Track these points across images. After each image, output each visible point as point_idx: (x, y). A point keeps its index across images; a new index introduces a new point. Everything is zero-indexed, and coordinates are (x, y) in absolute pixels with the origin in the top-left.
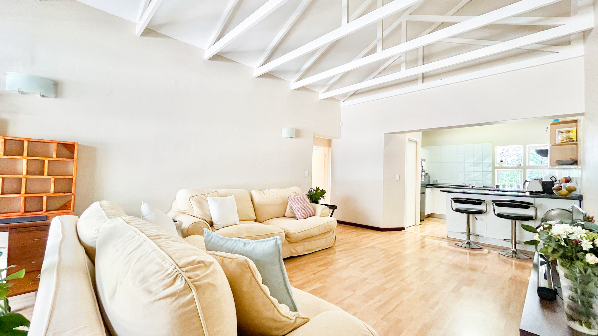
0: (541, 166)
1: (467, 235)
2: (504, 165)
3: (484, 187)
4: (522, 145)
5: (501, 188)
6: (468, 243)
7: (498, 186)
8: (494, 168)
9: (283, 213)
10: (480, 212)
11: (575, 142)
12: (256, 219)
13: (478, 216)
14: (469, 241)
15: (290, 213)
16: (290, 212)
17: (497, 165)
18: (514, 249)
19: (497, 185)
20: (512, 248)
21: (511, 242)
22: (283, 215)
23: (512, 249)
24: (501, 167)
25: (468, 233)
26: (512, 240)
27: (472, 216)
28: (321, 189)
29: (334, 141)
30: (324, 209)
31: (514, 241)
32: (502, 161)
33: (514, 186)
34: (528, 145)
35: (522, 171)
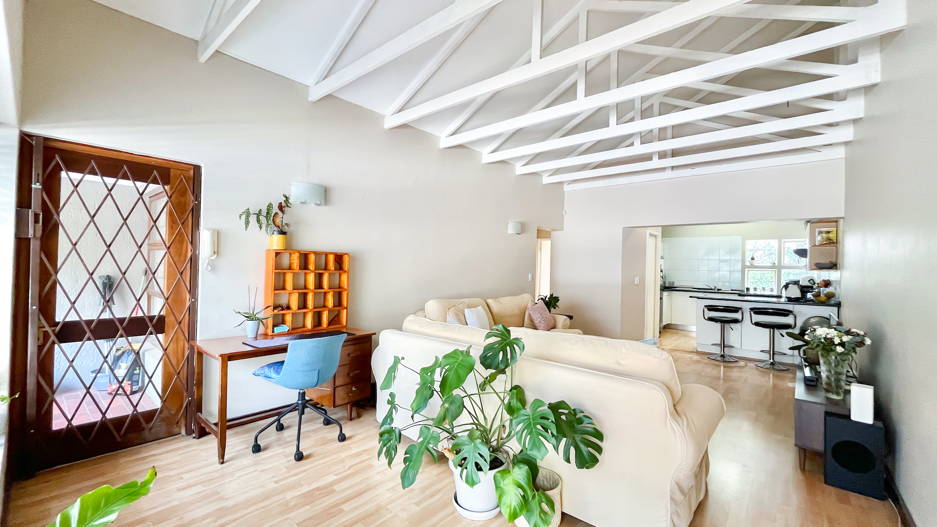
0: (799, 265)
1: (721, 348)
2: (756, 263)
3: (732, 290)
4: (776, 241)
6: (722, 356)
8: (744, 267)
10: (736, 321)
11: (835, 245)
13: (733, 325)
14: (723, 353)
16: (529, 324)
17: (748, 264)
18: (772, 361)
19: (746, 287)
20: (771, 359)
21: (769, 353)
23: (770, 361)
24: (752, 266)
25: (723, 345)
26: (770, 351)
27: (726, 325)
28: (554, 296)
29: (555, 234)
30: (566, 320)
31: (773, 352)
32: (753, 259)
33: (766, 289)
34: (784, 240)
35: (776, 271)
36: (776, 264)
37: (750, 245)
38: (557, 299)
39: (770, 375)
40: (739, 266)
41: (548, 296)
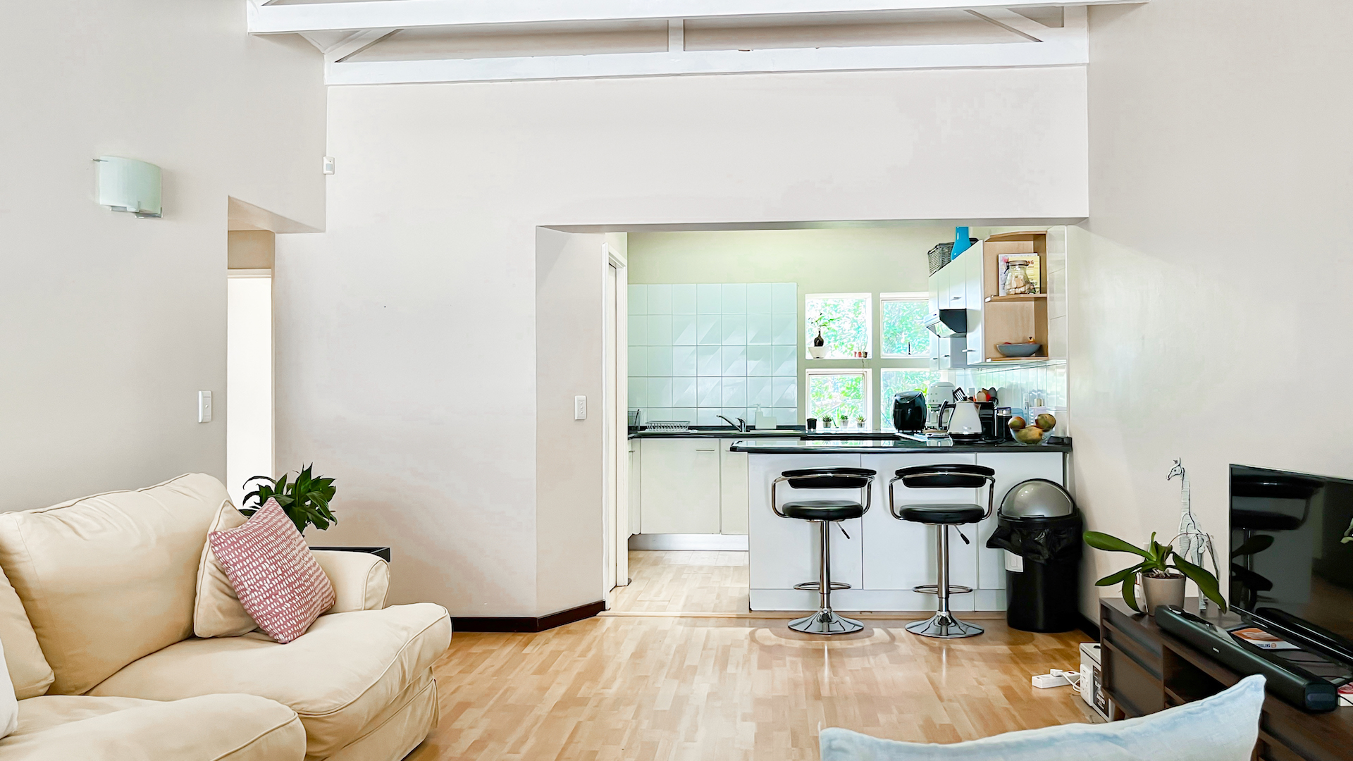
0: (910, 357)
1: (823, 594)
2: (828, 352)
3: (779, 428)
4: (871, 294)
5: (820, 429)
6: (826, 619)
7: (812, 423)
8: (803, 365)
9: (183, 620)
10: (855, 512)
11: (1038, 295)
12: (52, 679)
13: (850, 524)
14: (828, 610)
15: (220, 616)
16: (220, 609)
17: (809, 356)
18: (944, 614)
19: (809, 418)
20: (941, 610)
21: (937, 593)
22: (180, 635)
23: (939, 613)
24: (820, 363)
25: (826, 584)
26: (939, 586)
27: (833, 525)
28: (313, 477)
29: (286, 243)
30: (375, 568)
31: (944, 589)
32: (819, 342)
33: (850, 419)
34: (883, 295)
35: (869, 371)
36: (869, 356)
37: (815, 306)
38: (325, 488)
39: (942, 653)
40: (792, 365)
41: (292, 480)
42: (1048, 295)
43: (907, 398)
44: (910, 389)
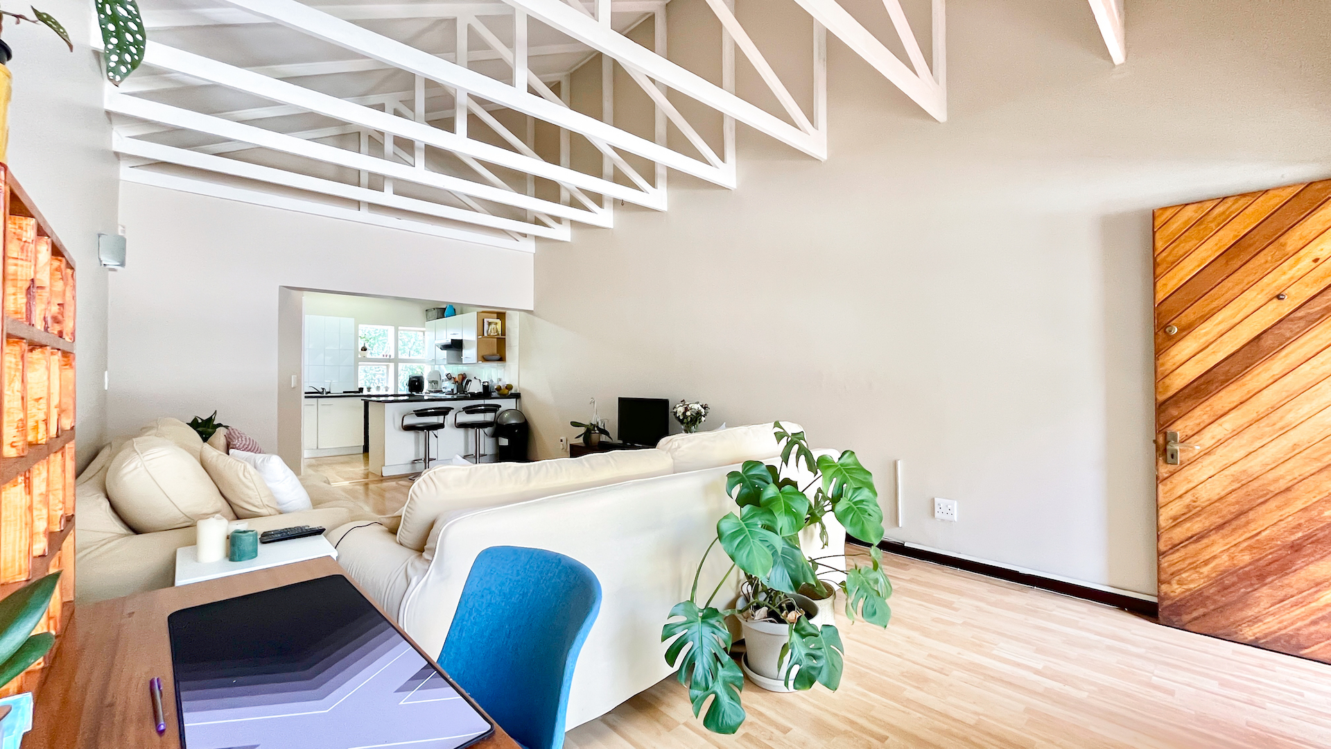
3: (344, 392)
4: (392, 327)
7: (361, 390)
10: (441, 426)
19: (360, 387)
25: (428, 459)
27: (431, 432)
32: (364, 349)
33: (381, 388)
34: (400, 328)
35: (392, 365)
36: (392, 357)
37: (363, 330)
40: (349, 360)
42: (506, 337)
43: (414, 377)
44: (417, 373)
